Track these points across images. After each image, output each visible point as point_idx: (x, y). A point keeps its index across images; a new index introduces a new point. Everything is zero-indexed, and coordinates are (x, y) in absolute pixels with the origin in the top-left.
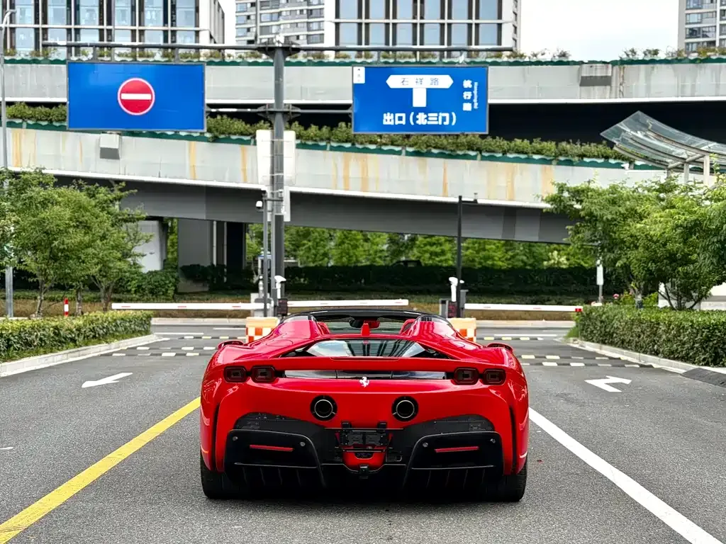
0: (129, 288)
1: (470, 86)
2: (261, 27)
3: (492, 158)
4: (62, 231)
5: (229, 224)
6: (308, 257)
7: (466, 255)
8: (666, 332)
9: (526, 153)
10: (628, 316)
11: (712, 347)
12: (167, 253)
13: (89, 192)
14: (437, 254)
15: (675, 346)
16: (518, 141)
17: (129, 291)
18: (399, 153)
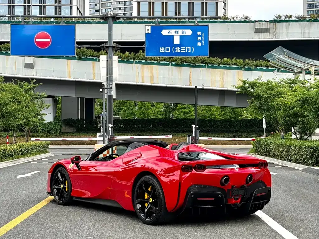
0: (38, 130)
1: (201, 34)
2: (102, 3)
3: (213, 67)
4: (7, 103)
5: (86, 99)
6: (125, 115)
7: (202, 113)
8: (294, 150)
9: (229, 65)
10: (277, 143)
11: (315, 157)
12: (56, 113)
13: (20, 85)
14: (187, 113)
15: (298, 157)
16: (225, 59)
17: (37, 132)
18: (168, 65)
